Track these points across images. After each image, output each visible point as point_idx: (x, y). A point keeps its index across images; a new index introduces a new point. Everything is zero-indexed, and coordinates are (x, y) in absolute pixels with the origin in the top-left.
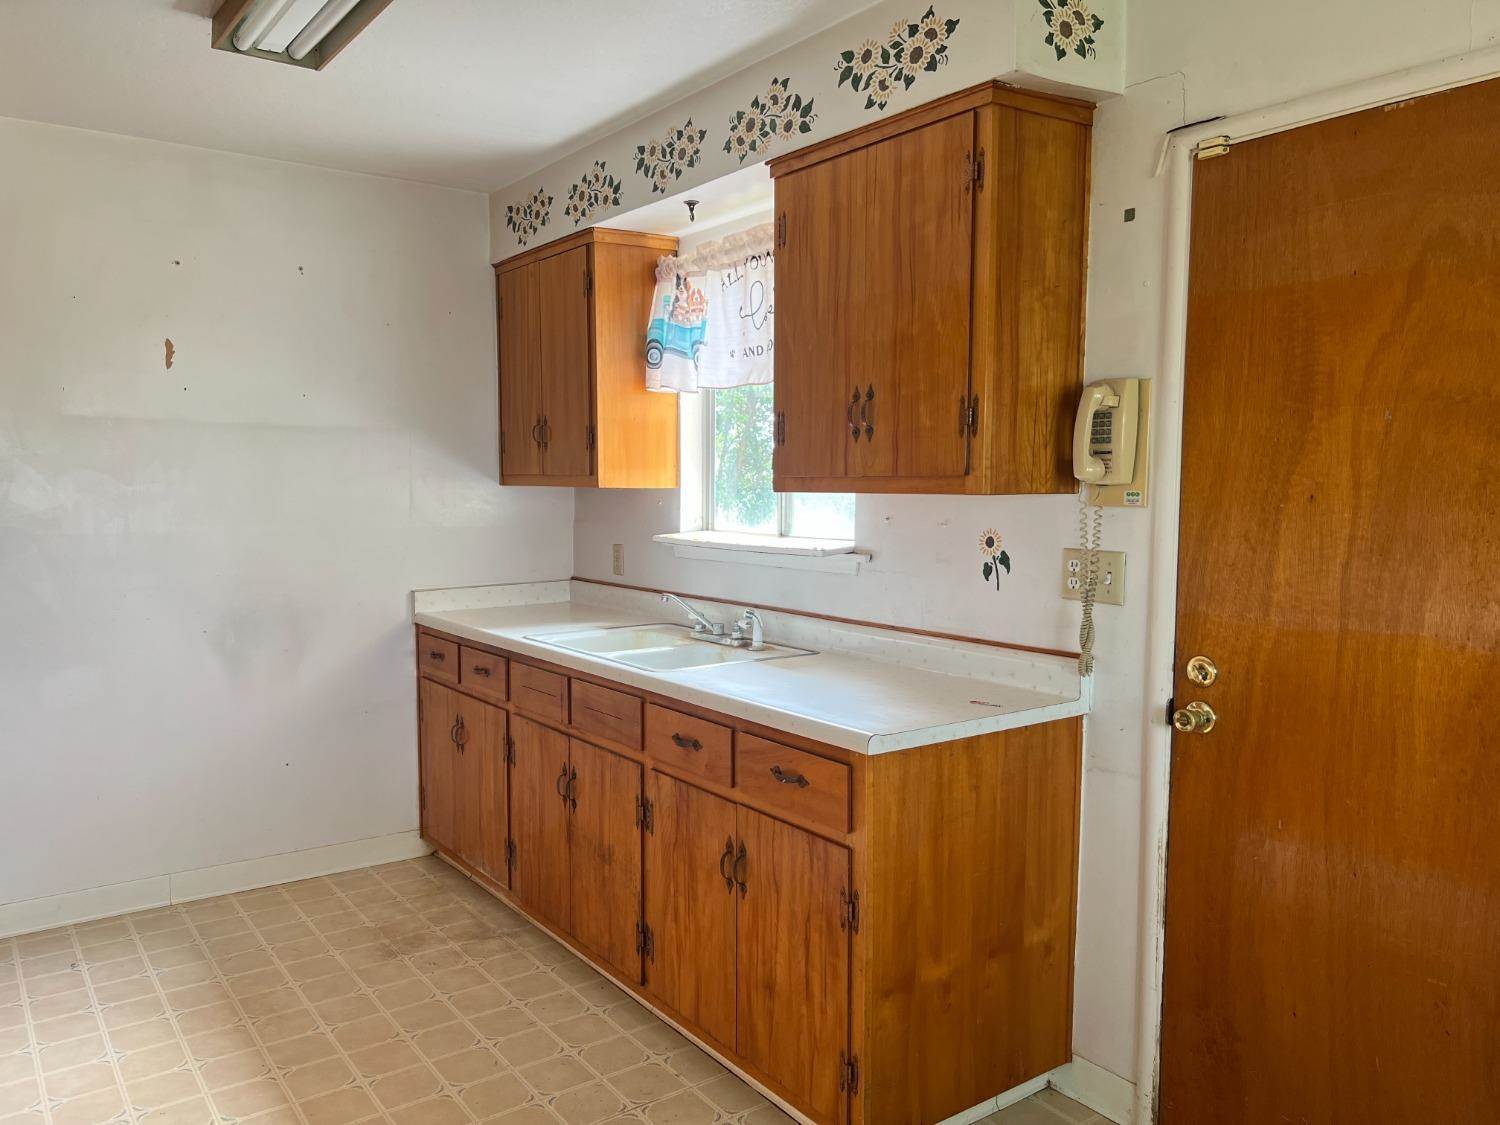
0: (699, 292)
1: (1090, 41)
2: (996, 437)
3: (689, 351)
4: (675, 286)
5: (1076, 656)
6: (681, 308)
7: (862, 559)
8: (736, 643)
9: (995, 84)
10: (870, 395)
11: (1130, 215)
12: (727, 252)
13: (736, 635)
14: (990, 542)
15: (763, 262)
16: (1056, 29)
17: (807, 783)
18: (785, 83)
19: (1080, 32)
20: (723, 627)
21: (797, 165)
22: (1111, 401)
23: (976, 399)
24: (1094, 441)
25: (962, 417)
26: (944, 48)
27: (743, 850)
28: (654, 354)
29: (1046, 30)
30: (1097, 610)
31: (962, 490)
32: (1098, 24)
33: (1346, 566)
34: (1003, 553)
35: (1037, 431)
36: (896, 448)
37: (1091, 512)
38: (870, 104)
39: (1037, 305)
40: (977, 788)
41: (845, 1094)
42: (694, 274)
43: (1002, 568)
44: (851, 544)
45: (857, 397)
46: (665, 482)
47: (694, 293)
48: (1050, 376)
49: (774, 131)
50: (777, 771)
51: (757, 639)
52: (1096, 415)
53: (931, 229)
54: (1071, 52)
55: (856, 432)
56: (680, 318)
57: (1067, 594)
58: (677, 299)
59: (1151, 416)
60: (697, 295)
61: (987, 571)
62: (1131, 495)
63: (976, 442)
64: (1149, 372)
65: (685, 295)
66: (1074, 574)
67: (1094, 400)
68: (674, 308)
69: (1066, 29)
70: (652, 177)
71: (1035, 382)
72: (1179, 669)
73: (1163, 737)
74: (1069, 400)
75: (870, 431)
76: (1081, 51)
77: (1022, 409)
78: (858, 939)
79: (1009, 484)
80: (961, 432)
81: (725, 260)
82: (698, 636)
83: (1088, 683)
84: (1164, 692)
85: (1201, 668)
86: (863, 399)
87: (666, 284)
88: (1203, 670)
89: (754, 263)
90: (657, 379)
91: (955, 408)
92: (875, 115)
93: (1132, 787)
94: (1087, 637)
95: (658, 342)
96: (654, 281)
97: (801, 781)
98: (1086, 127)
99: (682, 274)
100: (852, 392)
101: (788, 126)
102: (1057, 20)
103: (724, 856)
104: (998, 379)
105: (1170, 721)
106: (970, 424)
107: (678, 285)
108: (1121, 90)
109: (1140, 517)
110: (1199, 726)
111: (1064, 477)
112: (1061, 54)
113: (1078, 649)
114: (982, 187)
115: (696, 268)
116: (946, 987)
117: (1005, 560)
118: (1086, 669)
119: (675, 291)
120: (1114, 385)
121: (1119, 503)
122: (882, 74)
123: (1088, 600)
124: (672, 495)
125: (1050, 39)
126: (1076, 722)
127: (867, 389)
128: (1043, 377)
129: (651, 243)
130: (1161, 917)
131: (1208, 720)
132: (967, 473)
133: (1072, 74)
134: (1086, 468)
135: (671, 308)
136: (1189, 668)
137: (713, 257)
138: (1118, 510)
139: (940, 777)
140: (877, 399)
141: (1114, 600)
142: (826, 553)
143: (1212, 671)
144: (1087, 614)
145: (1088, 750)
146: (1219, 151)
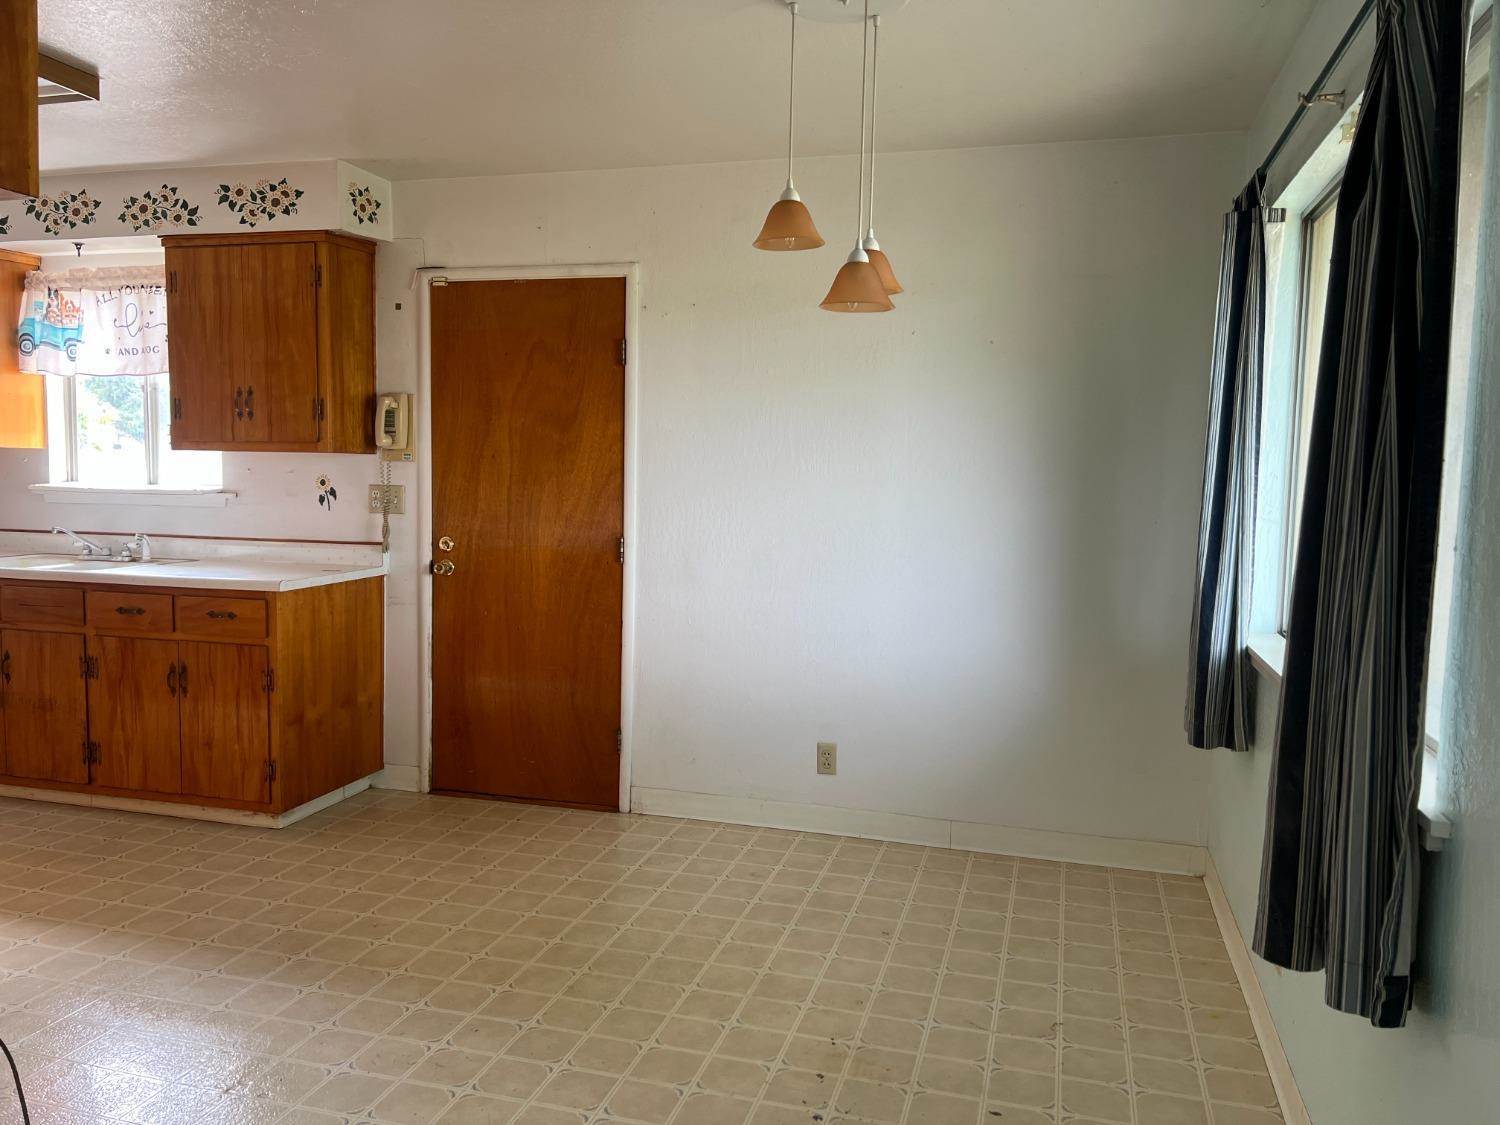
0: (72, 302)
1: (375, 214)
2: (334, 422)
3: (61, 345)
4: (47, 296)
5: (380, 544)
6: (54, 312)
7: (230, 496)
8: (127, 559)
9: (327, 232)
10: (250, 393)
11: (398, 307)
12: (101, 279)
13: (127, 553)
14: (323, 483)
15: (137, 291)
16: (358, 208)
17: (236, 616)
18: (174, 190)
19: (370, 209)
20: (110, 550)
21: (185, 243)
22: (394, 405)
23: (322, 401)
24: (386, 426)
25: (314, 408)
26: (293, 205)
27: (184, 669)
28: (26, 345)
29: (354, 208)
30: (391, 517)
31: (316, 450)
32: (378, 205)
33: (509, 488)
34: (332, 489)
35: (354, 418)
36: (270, 423)
37: (385, 464)
38: (243, 221)
39: (351, 351)
40: (332, 613)
41: (267, 784)
42: (67, 289)
43: (331, 498)
44: (221, 487)
45: (240, 393)
46: (35, 443)
47: (67, 303)
48: (360, 388)
49: (165, 217)
50: (212, 615)
51: (146, 554)
52: (387, 411)
53: (289, 302)
54: (366, 219)
55: (240, 415)
56: (52, 320)
57: (373, 510)
58: (49, 306)
59: (415, 413)
60: (70, 305)
61: (322, 499)
62: (406, 454)
63: (323, 423)
64: (413, 391)
65: (55, 303)
66: (376, 499)
67: (385, 404)
68: (48, 312)
69: (363, 208)
70: (44, 221)
71: (352, 392)
72: (435, 544)
73: (428, 580)
74: (371, 404)
75: (251, 414)
76: (371, 219)
77: (346, 407)
78: (273, 696)
79: (341, 448)
80: (314, 418)
81: (100, 284)
82: (86, 557)
83: (386, 556)
84: (427, 557)
85: (446, 543)
86: (245, 395)
87: (38, 292)
88: (447, 544)
89: (128, 290)
90: (32, 363)
91: (309, 405)
92: (246, 229)
93: (413, 610)
94: (386, 531)
95: (29, 335)
96: (23, 288)
97: (231, 616)
98: (372, 255)
99: (54, 287)
100: (236, 390)
101: (178, 218)
102: (359, 203)
103: (169, 675)
104: (334, 390)
105: (432, 571)
106: (319, 412)
107: (49, 295)
108: (391, 240)
109: (411, 467)
110: (446, 572)
111: (370, 446)
112: (361, 221)
113: (381, 540)
114: (320, 285)
115: (68, 285)
116: (319, 723)
117: (333, 492)
118: (386, 549)
119: (46, 300)
120: (395, 396)
121: (400, 460)
122: (250, 206)
123: (386, 513)
124: (40, 456)
125: (355, 214)
126: (381, 578)
127: (247, 389)
128: (356, 389)
129: (19, 259)
130: (430, 675)
131: (451, 568)
132: (319, 440)
133: (365, 231)
134: (383, 440)
135: (45, 312)
136: (441, 545)
137: (87, 280)
138: (400, 464)
139: (314, 607)
140: (254, 396)
141: (399, 511)
142: (204, 493)
143: (451, 544)
144: (386, 521)
145: (388, 594)
146: (443, 284)
